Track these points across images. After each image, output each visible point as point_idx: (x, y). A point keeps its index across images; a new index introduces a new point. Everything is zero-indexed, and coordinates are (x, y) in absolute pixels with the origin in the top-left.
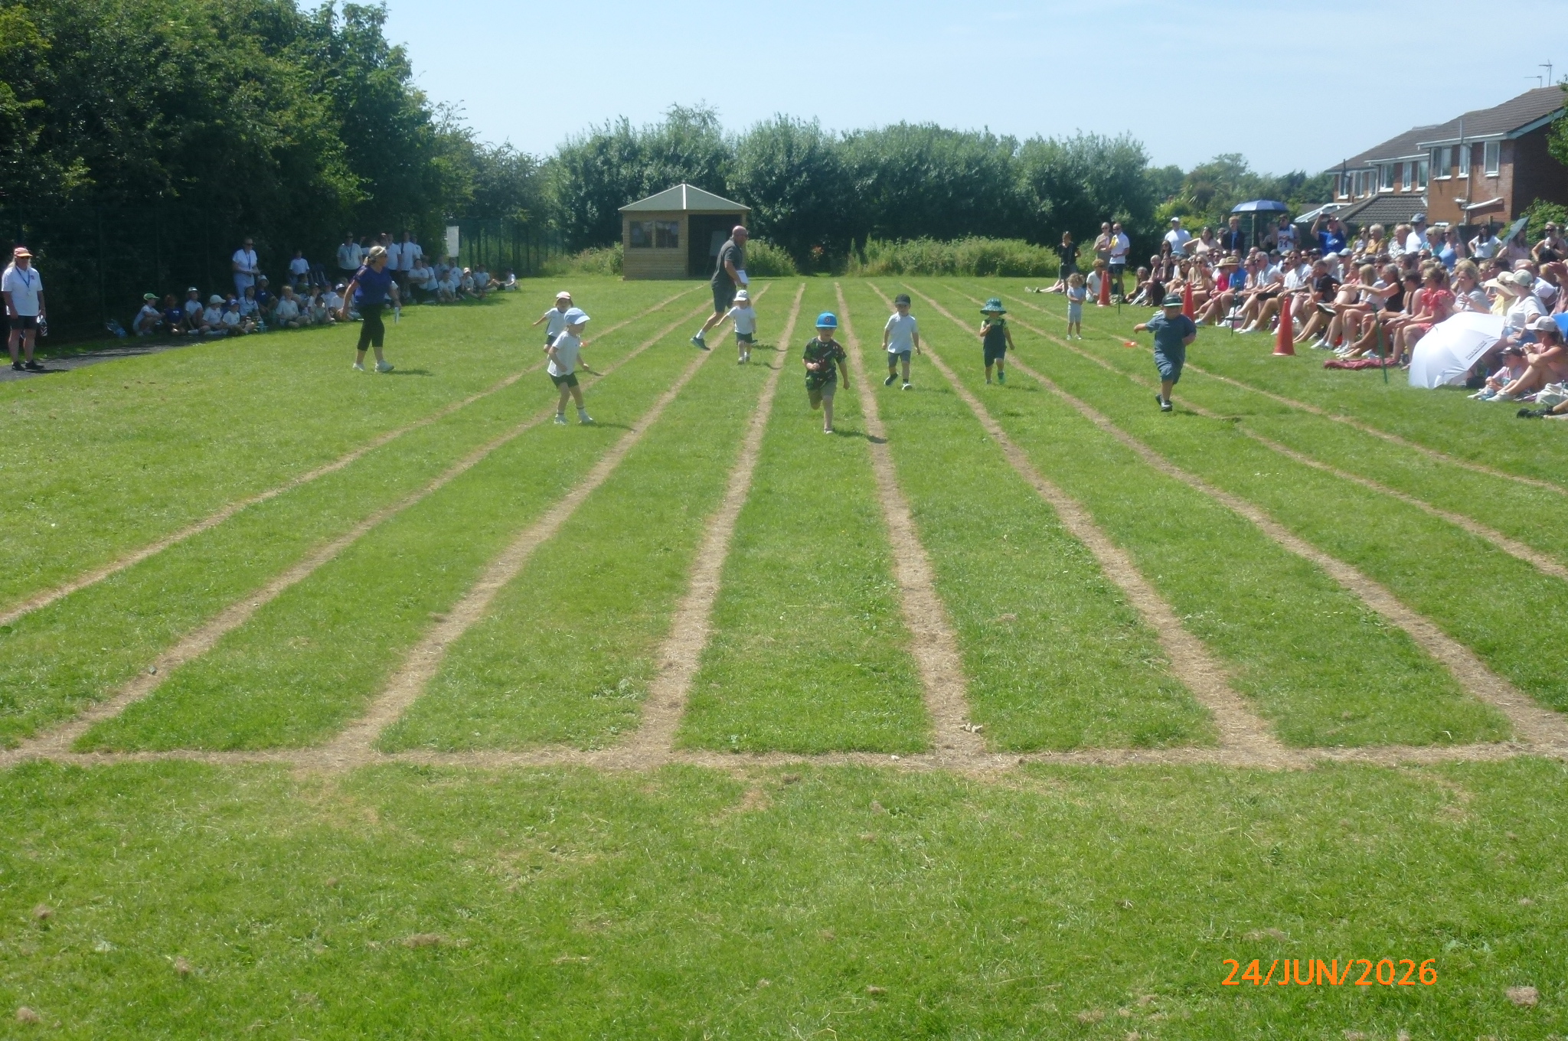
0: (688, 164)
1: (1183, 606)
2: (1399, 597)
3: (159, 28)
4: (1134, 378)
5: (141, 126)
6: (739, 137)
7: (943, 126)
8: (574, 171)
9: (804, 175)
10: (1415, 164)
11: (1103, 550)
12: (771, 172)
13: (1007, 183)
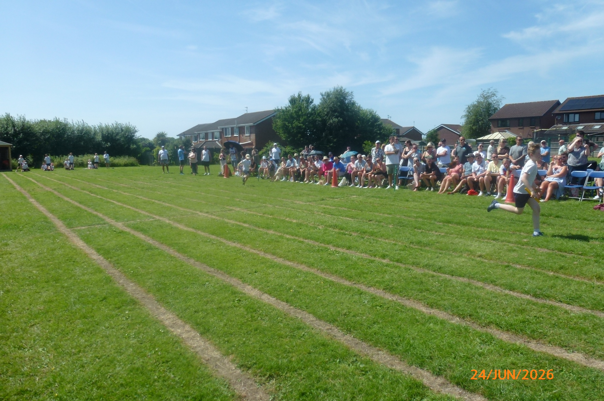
9: (21, 134)
10: (213, 133)
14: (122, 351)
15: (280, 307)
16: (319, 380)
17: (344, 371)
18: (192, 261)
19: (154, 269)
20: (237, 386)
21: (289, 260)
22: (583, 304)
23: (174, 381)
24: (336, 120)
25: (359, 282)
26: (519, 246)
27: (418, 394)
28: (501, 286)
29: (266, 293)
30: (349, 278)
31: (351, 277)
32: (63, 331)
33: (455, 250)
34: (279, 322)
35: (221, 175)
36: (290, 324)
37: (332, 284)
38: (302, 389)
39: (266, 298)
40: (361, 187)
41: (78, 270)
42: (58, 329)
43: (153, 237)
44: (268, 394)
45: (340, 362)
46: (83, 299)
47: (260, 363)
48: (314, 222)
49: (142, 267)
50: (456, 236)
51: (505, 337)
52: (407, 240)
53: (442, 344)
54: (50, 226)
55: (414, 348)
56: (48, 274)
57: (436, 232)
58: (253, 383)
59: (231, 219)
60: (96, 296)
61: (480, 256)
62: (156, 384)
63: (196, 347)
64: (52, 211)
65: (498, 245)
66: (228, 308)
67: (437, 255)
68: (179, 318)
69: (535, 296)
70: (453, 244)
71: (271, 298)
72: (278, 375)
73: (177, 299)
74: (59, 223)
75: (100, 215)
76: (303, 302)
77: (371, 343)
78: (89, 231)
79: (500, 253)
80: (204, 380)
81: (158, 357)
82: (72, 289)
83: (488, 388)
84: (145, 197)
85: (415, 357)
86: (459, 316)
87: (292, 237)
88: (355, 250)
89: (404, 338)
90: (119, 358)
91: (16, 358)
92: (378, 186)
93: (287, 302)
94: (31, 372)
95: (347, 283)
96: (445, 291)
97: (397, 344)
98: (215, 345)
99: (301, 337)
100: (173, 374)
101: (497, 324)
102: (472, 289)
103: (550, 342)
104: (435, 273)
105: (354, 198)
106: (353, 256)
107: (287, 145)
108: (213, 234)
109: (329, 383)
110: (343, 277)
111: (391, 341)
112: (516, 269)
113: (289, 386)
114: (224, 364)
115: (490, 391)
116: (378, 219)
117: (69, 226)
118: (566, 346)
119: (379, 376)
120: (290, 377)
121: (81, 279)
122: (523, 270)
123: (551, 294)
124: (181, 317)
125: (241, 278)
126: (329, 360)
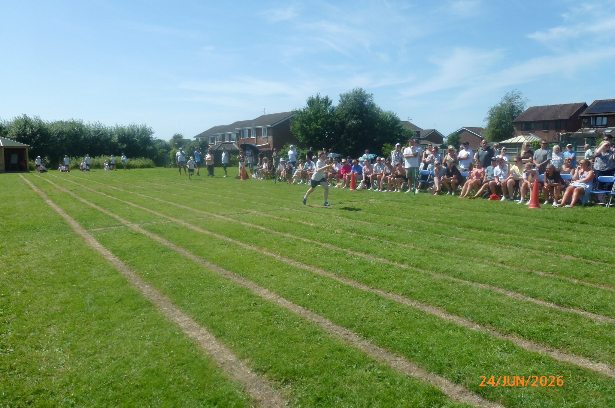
6: (8, 122)
9: (38, 135)
10: (230, 135)
14: (137, 353)
15: (296, 311)
16: (335, 385)
17: (361, 377)
18: (208, 264)
19: (170, 271)
20: (253, 390)
21: (306, 264)
22: (608, 313)
23: (189, 383)
24: (355, 122)
25: (377, 287)
26: (543, 252)
27: (436, 402)
28: (523, 294)
29: (282, 296)
30: (367, 283)
31: (369, 282)
32: (79, 331)
33: (476, 256)
34: (295, 326)
35: (238, 178)
36: (306, 328)
37: (349, 288)
38: (317, 394)
39: (283, 302)
40: (380, 190)
41: (94, 271)
42: (74, 330)
43: (169, 239)
44: (283, 398)
45: (356, 367)
46: (99, 300)
47: (275, 367)
48: (332, 226)
49: (157, 269)
50: (477, 241)
51: (526, 345)
52: (426, 245)
53: (461, 351)
54: (66, 227)
55: (432, 354)
56: (64, 275)
57: (457, 237)
58: (269, 388)
59: (247, 222)
60: (111, 297)
61: (502, 262)
62: (171, 386)
63: (211, 350)
64: (68, 212)
65: (520, 251)
66: (244, 311)
67: (457, 260)
68: (195, 321)
69: (559, 304)
70: (474, 249)
71: (288, 302)
72: (294, 380)
73: (193, 301)
74: (75, 225)
75: (117, 217)
76: (320, 307)
77: (388, 349)
78: (105, 232)
79: (523, 259)
80: (219, 383)
81: (173, 359)
82: (88, 290)
83: (508, 397)
84: (161, 199)
85: (434, 364)
86: (479, 323)
87: (309, 241)
88: (373, 255)
89: (422, 344)
90: (134, 360)
91: (32, 358)
92: (397, 190)
93: (304, 306)
94: (47, 372)
95: (365, 288)
96: (465, 297)
97: (415, 351)
98: (231, 348)
99: (318, 342)
100: (189, 377)
101: (518, 332)
102: (493, 296)
103: (573, 352)
104: (455, 279)
105: (372, 201)
106: (371, 261)
107: (304, 148)
108: (229, 237)
109: (345, 389)
110: (360, 282)
111: (409, 347)
112: (539, 276)
113: (305, 391)
114: (240, 367)
115: (510, 400)
116: (397, 223)
117: (86, 227)
118: (590, 356)
119: (396, 382)
120: (306, 382)
121: (97, 281)
122: (546, 277)
123: (575, 302)
124: (197, 320)
125: (257, 282)
126: (346, 365)
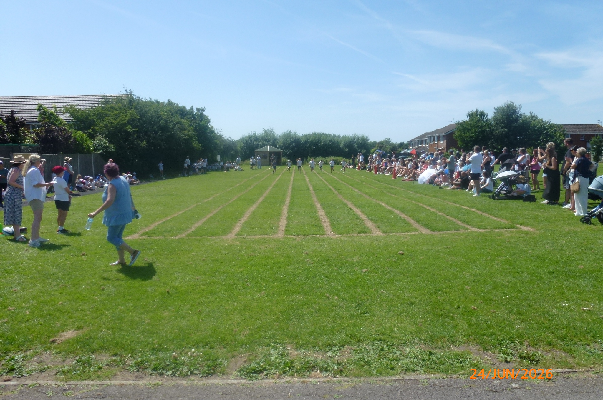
0: (269, 141)
1: (368, 216)
2: (406, 215)
3: (160, 114)
4: (364, 183)
5: (156, 134)
7: (324, 133)
8: (244, 143)
11: (355, 209)
12: (287, 143)
13: (338, 145)
24: (502, 130)
